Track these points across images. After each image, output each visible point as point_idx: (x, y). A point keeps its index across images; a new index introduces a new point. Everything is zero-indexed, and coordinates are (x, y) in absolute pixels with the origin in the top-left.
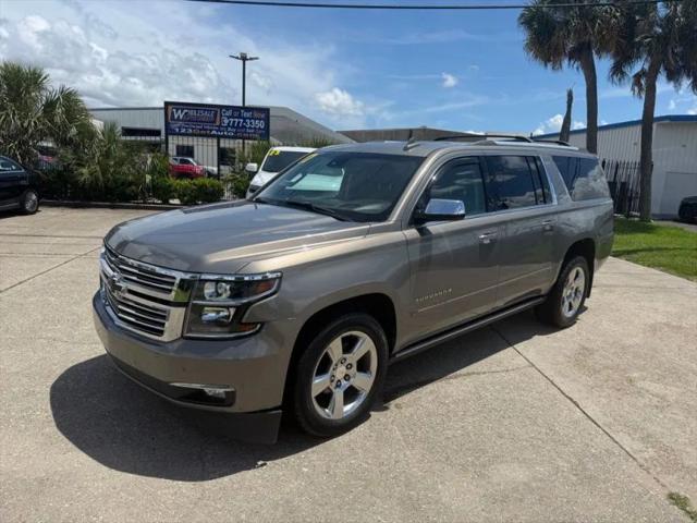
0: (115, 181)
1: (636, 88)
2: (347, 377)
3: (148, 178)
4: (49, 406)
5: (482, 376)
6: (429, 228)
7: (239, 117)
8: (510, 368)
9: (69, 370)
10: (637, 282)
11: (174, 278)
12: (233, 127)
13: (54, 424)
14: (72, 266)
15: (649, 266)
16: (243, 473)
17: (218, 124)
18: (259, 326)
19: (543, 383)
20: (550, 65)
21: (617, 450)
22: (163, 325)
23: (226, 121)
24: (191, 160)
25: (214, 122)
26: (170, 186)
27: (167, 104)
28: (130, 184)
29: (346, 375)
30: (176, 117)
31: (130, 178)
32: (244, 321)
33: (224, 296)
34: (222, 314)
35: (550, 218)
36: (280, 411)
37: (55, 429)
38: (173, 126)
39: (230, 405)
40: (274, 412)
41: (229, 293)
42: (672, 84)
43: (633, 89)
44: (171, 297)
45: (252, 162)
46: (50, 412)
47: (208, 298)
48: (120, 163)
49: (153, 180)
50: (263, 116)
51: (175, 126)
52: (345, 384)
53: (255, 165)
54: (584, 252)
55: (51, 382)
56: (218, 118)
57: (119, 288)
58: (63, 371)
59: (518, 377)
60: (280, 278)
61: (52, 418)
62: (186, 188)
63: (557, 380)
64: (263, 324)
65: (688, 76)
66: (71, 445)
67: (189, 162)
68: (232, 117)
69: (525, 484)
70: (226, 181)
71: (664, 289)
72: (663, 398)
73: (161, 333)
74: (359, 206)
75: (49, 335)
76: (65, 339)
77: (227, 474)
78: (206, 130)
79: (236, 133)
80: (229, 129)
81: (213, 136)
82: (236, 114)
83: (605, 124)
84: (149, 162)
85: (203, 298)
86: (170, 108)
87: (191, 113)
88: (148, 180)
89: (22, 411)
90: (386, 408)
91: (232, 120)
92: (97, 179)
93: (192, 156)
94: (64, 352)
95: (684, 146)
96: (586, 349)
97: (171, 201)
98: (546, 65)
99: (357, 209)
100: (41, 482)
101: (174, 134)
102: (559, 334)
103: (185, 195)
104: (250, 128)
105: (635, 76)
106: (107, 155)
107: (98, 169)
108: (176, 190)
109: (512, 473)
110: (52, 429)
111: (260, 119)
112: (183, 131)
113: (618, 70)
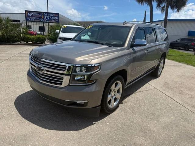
0: (10, 36)
1: (162, 11)
2: (114, 95)
3: (22, 35)
4: (16, 110)
5: (144, 92)
6: (135, 49)
7: (50, 16)
8: (150, 89)
9: (18, 97)
10: (169, 64)
11: (66, 66)
12: (48, 19)
13: (20, 116)
14: (4, 63)
15: (170, 60)
16: (90, 126)
17: (43, 18)
18: (95, 81)
19: (161, 93)
20: (140, 3)
21: (188, 110)
22: (62, 82)
23: (45, 17)
24: (31, 30)
25: (42, 17)
26: (29, 38)
27: (26, 11)
28: (16, 37)
29: (114, 94)
30: (29, 16)
31: (15, 35)
32: (91, 79)
33: (84, 72)
34: (82, 77)
35: (159, 46)
36: (100, 107)
37: (21, 117)
38: (28, 19)
39: (86, 106)
40: (99, 107)
41: (85, 70)
42: (172, 10)
43: (161, 11)
44: (65, 72)
45: (58, 30)
46: (17, 112)
47: (78, 72)
48: (12, 30)
49: (23, 36)
50: (57, 16)
51: (29, 18)
52: (114, 97)
53: (59, 31)
54: (164, 56)
55: (13, 101)
56: (43, 16)
57: (43, 70)
58: (16, 98)
59: (153, 91)
60: (101, 65)
61: (19, 114)
62: (34, 38)
63: (164, 92)
64: (96, 80)
65: (176, 8)
66: (29, 122)
67: (31, 31)
68: (47, 16)
69: (170, 122)
70: (46, 36)
71: (177, 66)
72: (192, 95)
73: (61, 84)
74: (112, 42)
75: (6, 86)
76: (12, 87)
77: (85, 128)
78: (39, 20)
79: (49, 21)
80: (46, 20)
81: (42, 22)
82: (49, 15)
83: (155, 21)
84: (21, 30)
85: (76, 72)
86: (27, 12)
87: (34, 14)
88: (21, 36)
89: (7, 112)
90: (122, 103)
91: (47, 17)
92: (4, 35)
93: (31, 28)
94: (14, 91)
95: (171, 28)
96: (166, 83)
97: (29, 43)
98: (139, 3)
99: (112, 43)
100: (25, 136)
101: (29, 21)
102: (158, 79)
103: (33, 41)
104: (53, 19)
105: (162, 7)
106: (7, 27)
107: (4, 32)
108: (30, 39)
109: (165, 120)
110: (20, 117)
111: (56, 17)
112: (32, 20)
113: (158, 6)
